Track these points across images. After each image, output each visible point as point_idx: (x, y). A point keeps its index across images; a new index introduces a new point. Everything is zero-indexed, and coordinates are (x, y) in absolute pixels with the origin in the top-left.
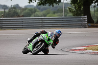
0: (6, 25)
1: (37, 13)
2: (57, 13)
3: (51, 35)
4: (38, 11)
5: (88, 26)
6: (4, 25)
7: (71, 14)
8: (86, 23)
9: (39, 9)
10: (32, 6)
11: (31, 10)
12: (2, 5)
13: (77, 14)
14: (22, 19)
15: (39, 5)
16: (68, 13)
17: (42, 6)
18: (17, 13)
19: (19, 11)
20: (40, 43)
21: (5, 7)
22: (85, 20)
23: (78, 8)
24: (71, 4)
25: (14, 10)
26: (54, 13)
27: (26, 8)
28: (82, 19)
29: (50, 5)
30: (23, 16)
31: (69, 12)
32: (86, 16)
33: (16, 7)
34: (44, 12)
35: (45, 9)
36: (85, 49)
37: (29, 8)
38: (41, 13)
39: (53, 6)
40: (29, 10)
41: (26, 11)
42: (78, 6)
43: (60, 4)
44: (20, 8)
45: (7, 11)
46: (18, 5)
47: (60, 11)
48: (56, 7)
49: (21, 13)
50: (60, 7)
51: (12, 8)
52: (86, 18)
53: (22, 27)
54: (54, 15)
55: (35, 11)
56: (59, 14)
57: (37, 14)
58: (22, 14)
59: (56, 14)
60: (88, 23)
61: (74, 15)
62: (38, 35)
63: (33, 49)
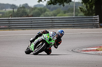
0: (14, 25)
1: (46, 12)
2: (68, 12)
3: (53, 35)
4: (48, 11)
5: (100, 26)
6: (12, 25)
7: (82, 14)
8: (98, 23)
9: (49, 8)
10: (42, 5)
11: (40, 10)
12: (10, 5)
13: (88, 13)
14: (31, 19)
15: (49, 4)
16: (79, 13)
17: (52, 6)
18: (26, 13)
19: (28, 10)
20: (41, 43)
21: (13, 6)
22: (96, 20)
23: (90, 7)
24: (82, 3)
25: (22, 9)
26: (65, 12)
27: (35, 7)
28: (93, 19)
29: (60, 5)
30: (32, 16)
31: (80, 11)
32: (98, 16)
33: (25, 6)
34: (54, 12)
35: (55, 8)
36: (97, 50)
37: (39, 7)
38: (52, 13)
39: (64, 6)
40: (39, 9)
41: (36, 10)
42: (90, 5)
43: (71, 3)
44: (29, 8)
45: (15, 10)
46: (27, 4)
47: (70, 10)
48: (67, 7)
49: (30, 12)
50: (71, 6)
51: (21, 8)
52: (98, 18)
53: (31, 27)
54: (64, 15)
55: (45, 11)
56: (70, 13)
57: (47, 14)
58: (31, 14)
59: (67, 14)
60: (100, 23)
61: (85, 15)
62: (40, 35)
63: (34, 49)
